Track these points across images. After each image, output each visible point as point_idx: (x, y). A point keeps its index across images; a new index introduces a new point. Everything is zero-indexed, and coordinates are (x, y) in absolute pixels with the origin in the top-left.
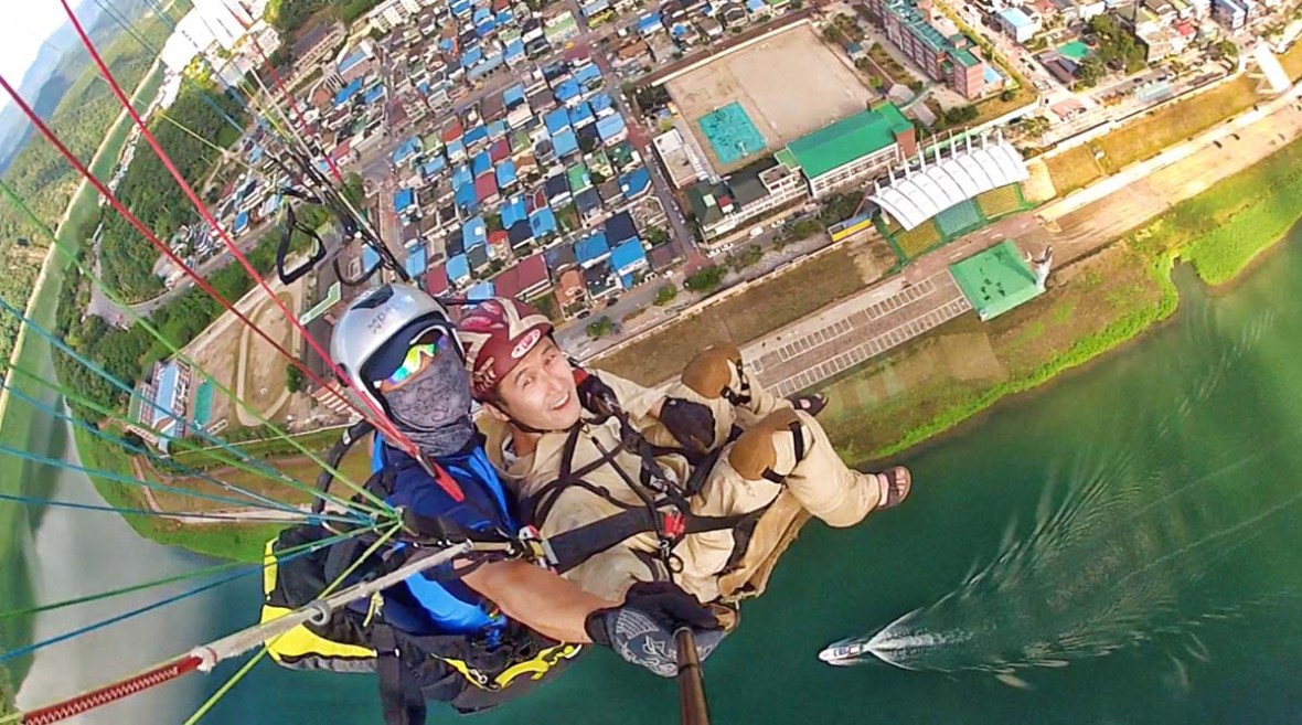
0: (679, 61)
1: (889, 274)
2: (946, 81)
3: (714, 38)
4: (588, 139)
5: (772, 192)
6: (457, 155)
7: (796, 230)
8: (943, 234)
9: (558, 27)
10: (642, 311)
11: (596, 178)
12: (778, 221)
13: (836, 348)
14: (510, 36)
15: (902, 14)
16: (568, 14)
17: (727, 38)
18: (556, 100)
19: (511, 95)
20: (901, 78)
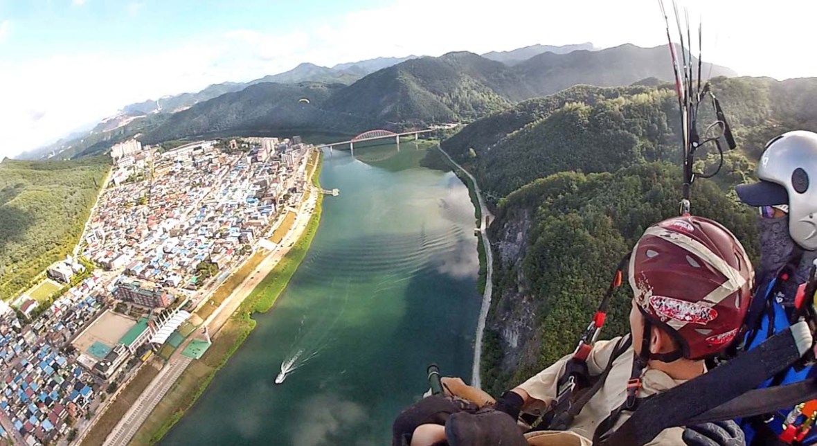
0: (74, 335)
1: (164, 365)
2: (157, 306)
3: (82, 325)
4: (56, 367)
5: (120, 354)
6: (15, 387)
7: (132, 363)
8: (174, 347)
9: (28, 337)
10: (98, 406)
11: (64, 376)
12: (125, 364)
13: (160, 389)
14: (14, 344)
15: (137, 291)
16: (29, 332)
17: (85, 324)
18: (39, 359)
19: (24, 363)
20: (144, 312)
